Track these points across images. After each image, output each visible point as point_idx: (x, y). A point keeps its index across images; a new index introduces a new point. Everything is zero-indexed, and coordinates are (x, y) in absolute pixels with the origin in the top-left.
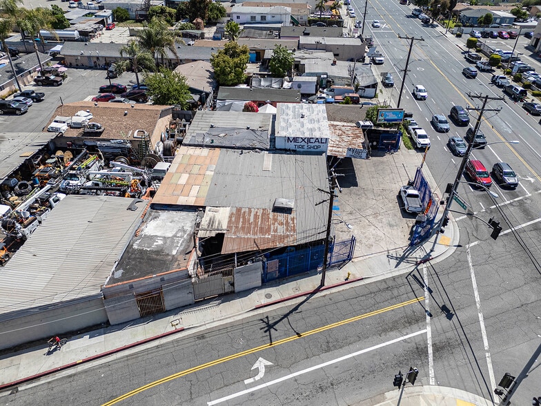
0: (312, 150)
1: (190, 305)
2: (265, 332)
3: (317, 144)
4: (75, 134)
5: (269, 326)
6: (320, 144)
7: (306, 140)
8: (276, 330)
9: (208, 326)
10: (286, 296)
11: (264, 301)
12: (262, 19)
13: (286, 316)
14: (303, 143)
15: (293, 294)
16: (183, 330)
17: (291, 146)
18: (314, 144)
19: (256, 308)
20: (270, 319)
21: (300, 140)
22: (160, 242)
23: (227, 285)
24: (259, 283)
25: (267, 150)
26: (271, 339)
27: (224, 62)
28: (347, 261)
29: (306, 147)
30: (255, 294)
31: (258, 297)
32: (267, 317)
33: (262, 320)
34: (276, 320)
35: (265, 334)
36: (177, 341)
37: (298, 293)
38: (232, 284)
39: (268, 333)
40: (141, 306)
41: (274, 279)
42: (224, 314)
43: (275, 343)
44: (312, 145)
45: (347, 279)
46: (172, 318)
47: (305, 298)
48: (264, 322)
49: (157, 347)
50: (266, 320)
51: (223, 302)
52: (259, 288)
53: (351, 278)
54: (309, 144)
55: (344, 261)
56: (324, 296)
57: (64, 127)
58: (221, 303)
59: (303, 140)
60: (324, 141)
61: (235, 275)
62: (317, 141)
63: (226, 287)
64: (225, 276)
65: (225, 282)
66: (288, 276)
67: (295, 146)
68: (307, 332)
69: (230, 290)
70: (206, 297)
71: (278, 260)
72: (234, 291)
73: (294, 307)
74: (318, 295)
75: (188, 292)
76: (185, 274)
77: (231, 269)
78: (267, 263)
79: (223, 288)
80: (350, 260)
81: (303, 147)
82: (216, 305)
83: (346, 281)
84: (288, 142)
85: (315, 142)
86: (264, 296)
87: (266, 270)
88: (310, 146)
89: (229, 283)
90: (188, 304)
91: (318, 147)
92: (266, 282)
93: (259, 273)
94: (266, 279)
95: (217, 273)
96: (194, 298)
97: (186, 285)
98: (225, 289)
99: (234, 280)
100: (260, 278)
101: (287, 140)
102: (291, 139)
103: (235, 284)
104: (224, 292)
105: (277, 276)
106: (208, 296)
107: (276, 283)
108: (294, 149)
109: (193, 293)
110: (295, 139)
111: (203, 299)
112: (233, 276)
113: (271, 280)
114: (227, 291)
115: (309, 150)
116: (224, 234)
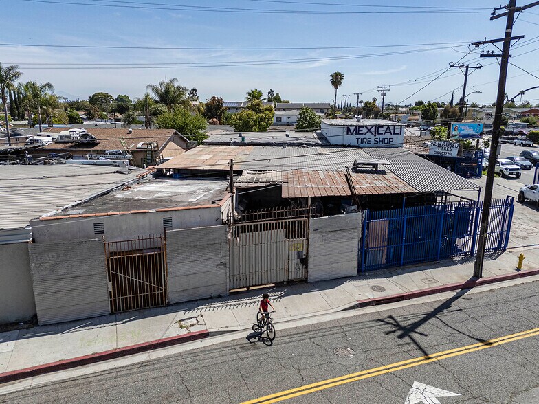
0: (381, 144)
1: (220, 296)
2: (401, 338)
3: (388, 136)
6: (393, 136)
7: (373, 130)
8: (425, 335)
10: (414, 289)
11: (373, 295)
12: (277, 121)
13: (432, 315)
14: (369, 136)
15: (427, 287)
16: (205, 335)
17: (352, 139)
18: (384, 136)
20: (398, 319)
21: (365, 130)
23: (295, 261)
24: (352, 266)
25: (318, 145)
27: (248, 115)
28: (500, 251)
29: (372, 141)
31: (359, 290)
32: (391, 317)
33: (380, 320)
34: (414, 321)
35: (401, 341)
36: (192, 353)
38: (304, 261)
39: (407, 339)
40: (114, 279)
41: (380, 267)
43: (437, 356)
44: (381, 137)
45: (519, 269)
46: (181, 315)
47: (452, 294)
48: (387, 323)
49: (143, 364)
50: (391, 321)
51: (287, 295)
52: (353, 278)
53: (525, 269)
54: (378, 136)
55: (495, 250)
56: (492, 290)
58: (283, 296)
59: (369, 131)
60: (397, 131)
61: (311, 237)
62: (388, 131)
63: (292, 268)
64: (292, 238)
65: (290, 252)
66: (404, 265)
67: (358, 139)
68: (501, 339)
69: (299, 276)
70: (253, 286)
71: (388, 222)
72: (307, 278)
73: (441, 304)
74: (476, 290)
75: (219, 262)
76: (215, 217)
77: (304, 221)
78: (368, 223)
79: (287, 267)
80: (504, 250)
81: (368, 141)
82: (275, 299)
83: (520, 273)
84: (348, 134)
85: (386, 132)
86: (369, 289)
87: (365, 243)
88: (378, 140)
89: (298, 257)
90: (216, 295)
91: (390, 140)
92: (365, 271)
93: (355, 243)
94: (363, 265)
95: (277, 227)
96: (228, 280)
97: (216, 242)
98: (290, 270)
99: (308, 249)
100: (355, 255)
101: (346, 131)
102: (352, 129)
103: (311, 261)
104: (287, 280)
105: (384, 261)
106: (256, 285)
107: (384, 273)
108: (356, 144)
109: (228, 266)
110: (358, 129)
111: (245, 289)
112: (308, 239)
113: (373, 269)
114: (292, 276)
115: (378, 145)
116: (281, 185)
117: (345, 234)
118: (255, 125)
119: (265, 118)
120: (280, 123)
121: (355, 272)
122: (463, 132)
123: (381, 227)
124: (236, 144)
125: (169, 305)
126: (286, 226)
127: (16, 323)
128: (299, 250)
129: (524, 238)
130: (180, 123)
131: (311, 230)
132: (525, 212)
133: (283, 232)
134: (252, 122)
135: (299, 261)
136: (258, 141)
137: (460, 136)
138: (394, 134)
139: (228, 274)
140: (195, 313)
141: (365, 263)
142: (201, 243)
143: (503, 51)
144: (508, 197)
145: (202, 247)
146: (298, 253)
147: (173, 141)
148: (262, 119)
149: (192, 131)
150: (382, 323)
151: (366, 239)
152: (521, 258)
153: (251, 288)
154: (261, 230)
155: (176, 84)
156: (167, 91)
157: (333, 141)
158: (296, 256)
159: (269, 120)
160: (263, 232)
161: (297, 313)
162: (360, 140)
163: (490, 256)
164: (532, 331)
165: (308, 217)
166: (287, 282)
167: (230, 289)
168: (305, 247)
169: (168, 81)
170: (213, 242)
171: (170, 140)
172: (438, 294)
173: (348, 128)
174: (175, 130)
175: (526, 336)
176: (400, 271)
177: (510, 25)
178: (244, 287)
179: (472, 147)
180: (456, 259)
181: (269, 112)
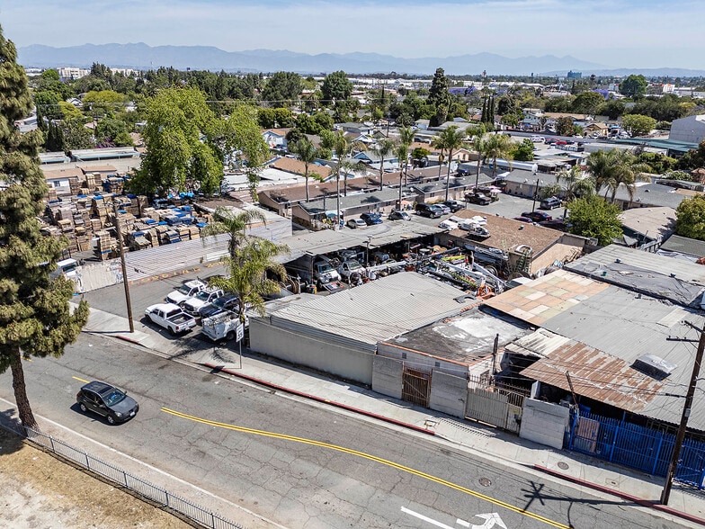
1: (458, 417)
2: (526, 496)
4: (460, 234)
5: (536, 494)
8: (543, 504)
9: (462, 448)
10: (589, 481)
11: (552, 467)
13: (571, 500)
16: (432, 434)
19: (535, 468)
20: (544, 488)
22: (462, 337)
24: (558, 442)
25: (684, 305)
26: (527, 506)
30: (545, 453)
31: (548, 459)
32: (542, 485)
33: (532, 482)
34: (553, 495)
35: (523, 498)
36: (419, 440)
37: (611, 487)
38: (519, 422)
39: (528, 499)
40: (405, 384)
41: (585, 452)
42: (490, 449)
43: (529, 514)
46: (430, 417)
47: (620, 500)
48: (534, 486)
49: (397, 432)
50: (537, 486)
51: (497, 437)
52: (555, 450)
56: (656, 517)
57: (453, 226)
58: (493, 437)
61: (525, 409)
63: (510, 422)
64: (512, 404)
65: (510, 412)
66: (612, 462)
69: (514, 429)
70: (482, 421)
71: (598, 424)
72: (519, 433)
73: (594, 499)
75: (460, 398)
76: (464, 372)
77: (522, 397)
79: (506, 420)
82: (486, 435)
86: (557, 462)
87: (575, 430)
89: (515, 417)
93: (561, 427)
94: (571, 445)
96: (464, 411)
98: (508, 423)
99: (522, 416)
100: (561, 435)
103: (522, 423)
104: (504, 427)
106: (484, 422)
107: (587, 459)
109: (466, 403)
112: (523, 409)
113: (579, 452)
114: (509, 427)
116: (539, 358)
117: (554, 418)
121: (559, 446)
123: (590, 425)
124: (593, 277)
125: (429, 408)
127: (364, 384)
128: (516, 413)
131: (525, 405)
133: (505, 398)
135: (515, 420)
139: (465, 408)
140: (437, 420)
141: (573, 444)
142: (451, 385)
145: (451, 387)
147: (561, 242)
150: (531, 484)
153: (480, 422)
158: (513, 416)
165: (525, 396)
166: (505, 429)
167: (465, 416)
168: (520, 413)
170: (458, 387)
171: (556, 242)
174: (563, 234)
176: (601, 464)
178: (475, 419)
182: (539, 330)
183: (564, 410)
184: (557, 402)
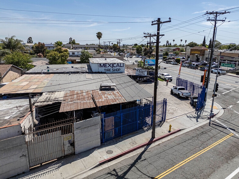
0: (115, 71)
1: (24, 173)
3: (118, 67)
6: (120, 68)
7: (111, 65)
10: (126, 150)
11: (107, 157)
13: (133, 165)
14: (110, 68)
15: (132, 148)
17: (102, 69)
18: (116, 68)
19: (101, 164)
20: (117, 171)
21: (108, 65)
23: (67, 145)
24: (98, 142)
25: (87, 73)
27: (55, 54)
28: (163, 122)
29: (111, 70)
30: (96, 153)
31: (101, 155)
32: (114, 170)
33: (109, 173)
34: (125, 170)
37: (136, 146)
38: (72, 144)
41: (111, 139)
44: (115, 68)
45: (170, 131)
47: (143, 149)
48: (112, 175)
50: (114, 173)
51: (63, 165)
52: (99, 147)
53: (172, 131)
54: (114, 68)
55: (161, 122)
56: (159, 145)
58: (61, 166)
59: (110, 65)
60: (122, 65)
61: (75, 132)
62: (118, 65)
63: (66, 148)
64: (65, 134)
65: (65, 141)
66: (123, 135)
67: (105, 69)
68: (161, 175)
69: (70, 152)
70: (44, 162)
71: (114, 117)
72: (75, 152)
73: (137, 157)
74: (153, 145)
75: (21, 155)
76: (17, 130)
77: (71, 125)
78: (105, 120)
79: (63, 149)
80: (164, 121)
81: (109, 70)
82: (56, 169)
83: (170, 133)
84: (100, 67)
85: (117, 66)
86: (105, 153)
87: (104, 129)
88: (114, 70)
89: (69, 143)
90: (21, 172)
91: (119, 70)
92: (104, 142)
93: (98, 130)
94: (104, 139)
95: (56, 130)
96: (28, 163)
97: (18, 145)
98: (65, 150)
99: (74, 138)
100: (99, 136)
101: (99, 66)
102: (102, 65)
103: (76, 144)
104: (63, 155)
105: (113, 135)
106: (46, 162)
107: (113, 142)
108: (104, 71)
109: (27, 156)
110: (105, 65)
111: (40, 165)
112: (73, 133)
113: (108, 140)
114: (66, 153)
115: (114, 72)
116: (61, 102)
117: (93, 127)
118: (59, 59)
119: (64, 55)
120: (74, 55)
121: (99, 144)
122: (149, 63)
123: (110, 121)
124: (44, 73)
126: (61, 129)
128: (69, 139)
129: (172, 113)
130: (16, 60)
131: (75, 129)
132: (173, 99)
133: (59, 132)
134: (57, 58)
135: (69, 145)
136: (56, 71)
137: (148, 65)
138: (121, 67)
139: (28, 160)
141: (104, 138)
142: (8, 148)
143: (157, 41)
144: (164, 99)
145: (9, 149)
146: (69, 141)
147: (12, 70)
148: (62, 56)
149: (23, 64)
150: (110, 175)
151: (104, 127)
152: (170, 126)
153: (43, 164)
154: (46, 133)
155: (15, 39)
156: (10, 42)
157: (94, 70)
158: (68, 143)
159: (66, 56)
160: (48, 134)
161: (67, 176)
162: (106, 70)
163: (159, 125)
164: (174, 167)
165: (73, 123)
166: (64, 156)
167: (30, 167)
168: (72, 137)
169: (10, 37)
170: (16, 145)
171: (10, 70)
172: (137, 150)
173: (100, 64)
174: (12, 65)
175: (171, 171)
176: (121, 139)
177: (158, 29)
178: (39, 164)
179: (154, 69)
180: (145, 129)
181: (66, 53)
182: (44, 94)
183: (97, 119)
184: (91, 117)
